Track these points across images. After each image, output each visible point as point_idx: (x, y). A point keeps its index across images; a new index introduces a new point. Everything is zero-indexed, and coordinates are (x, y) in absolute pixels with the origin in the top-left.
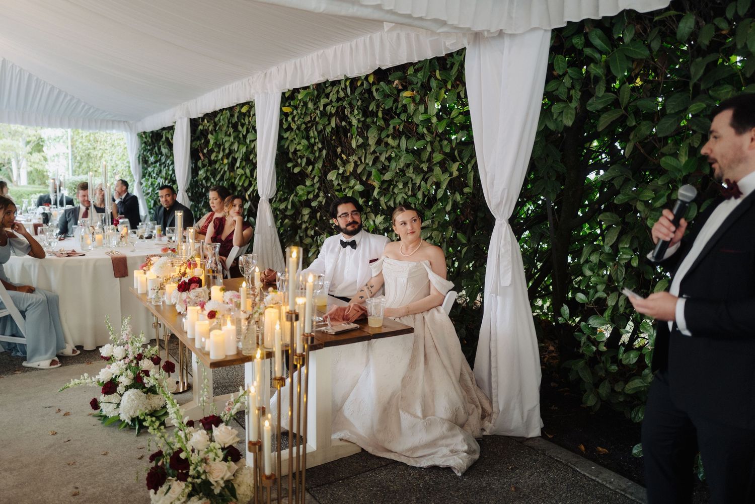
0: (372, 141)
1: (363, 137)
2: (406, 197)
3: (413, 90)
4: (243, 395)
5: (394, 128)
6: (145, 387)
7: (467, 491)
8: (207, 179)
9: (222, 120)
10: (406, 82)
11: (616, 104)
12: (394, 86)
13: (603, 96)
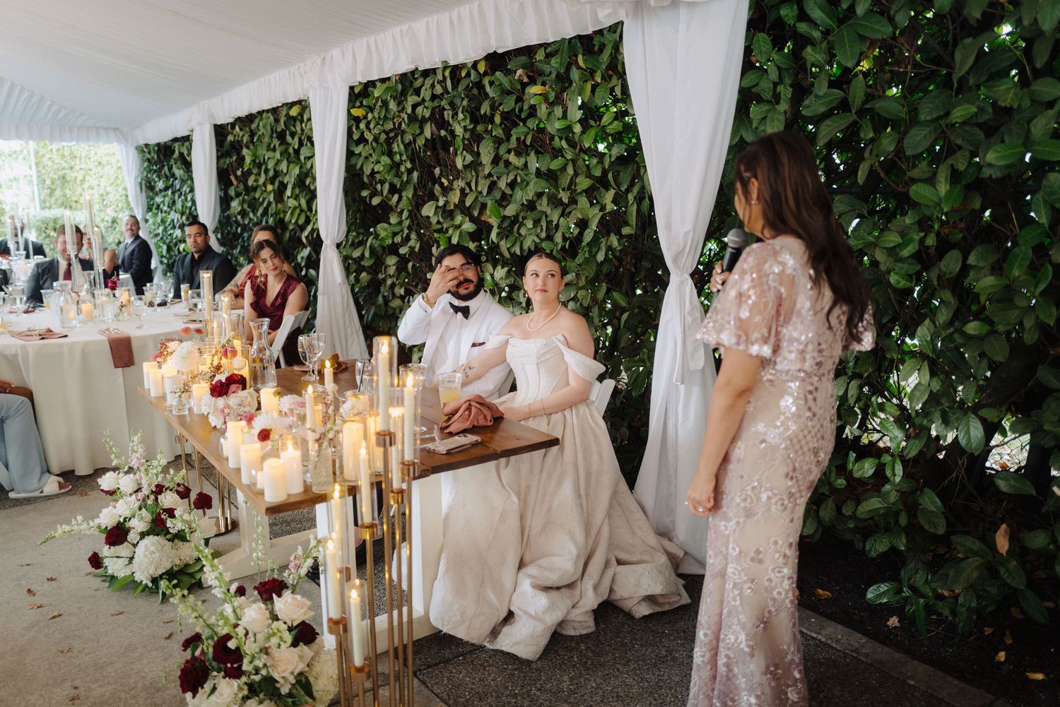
0: (486, 158)
1: (471, 152)
2: (538, 241)
3: (544, 84)
4: (315, 547)
5: (518, 139)
6: (169, 533)
7: (640, 663)
8: (243, 213)
9: (263, 127)
10: (533, 72)
11: (844, 106)
12: (516, 77)
13: (826, 94)
